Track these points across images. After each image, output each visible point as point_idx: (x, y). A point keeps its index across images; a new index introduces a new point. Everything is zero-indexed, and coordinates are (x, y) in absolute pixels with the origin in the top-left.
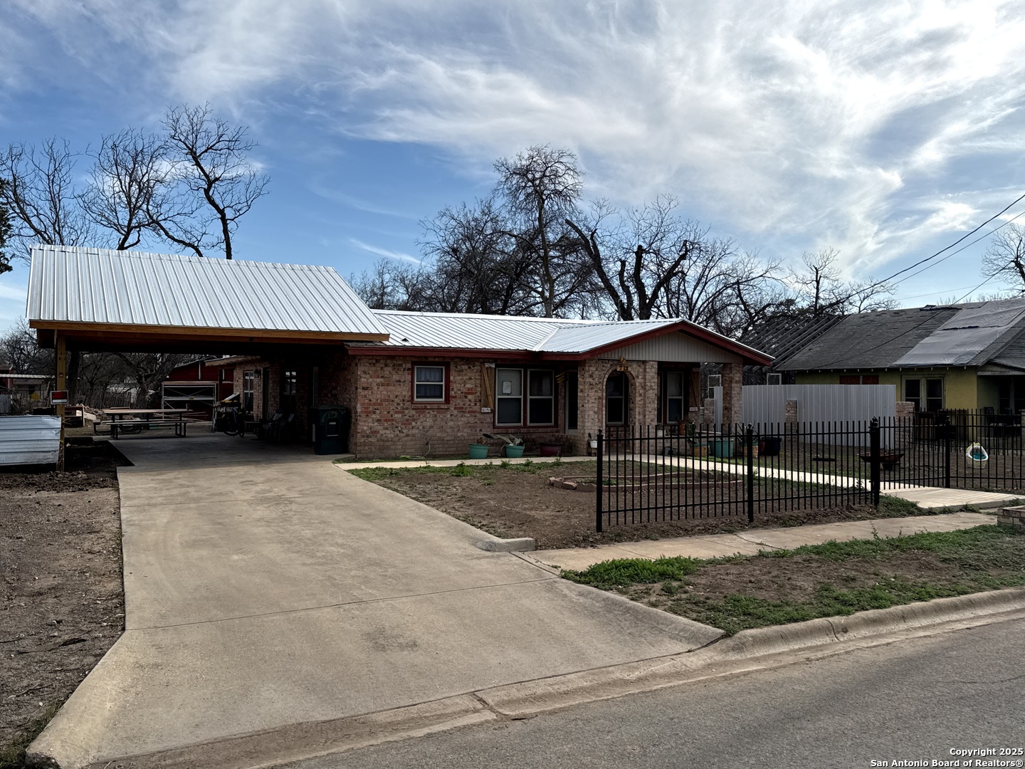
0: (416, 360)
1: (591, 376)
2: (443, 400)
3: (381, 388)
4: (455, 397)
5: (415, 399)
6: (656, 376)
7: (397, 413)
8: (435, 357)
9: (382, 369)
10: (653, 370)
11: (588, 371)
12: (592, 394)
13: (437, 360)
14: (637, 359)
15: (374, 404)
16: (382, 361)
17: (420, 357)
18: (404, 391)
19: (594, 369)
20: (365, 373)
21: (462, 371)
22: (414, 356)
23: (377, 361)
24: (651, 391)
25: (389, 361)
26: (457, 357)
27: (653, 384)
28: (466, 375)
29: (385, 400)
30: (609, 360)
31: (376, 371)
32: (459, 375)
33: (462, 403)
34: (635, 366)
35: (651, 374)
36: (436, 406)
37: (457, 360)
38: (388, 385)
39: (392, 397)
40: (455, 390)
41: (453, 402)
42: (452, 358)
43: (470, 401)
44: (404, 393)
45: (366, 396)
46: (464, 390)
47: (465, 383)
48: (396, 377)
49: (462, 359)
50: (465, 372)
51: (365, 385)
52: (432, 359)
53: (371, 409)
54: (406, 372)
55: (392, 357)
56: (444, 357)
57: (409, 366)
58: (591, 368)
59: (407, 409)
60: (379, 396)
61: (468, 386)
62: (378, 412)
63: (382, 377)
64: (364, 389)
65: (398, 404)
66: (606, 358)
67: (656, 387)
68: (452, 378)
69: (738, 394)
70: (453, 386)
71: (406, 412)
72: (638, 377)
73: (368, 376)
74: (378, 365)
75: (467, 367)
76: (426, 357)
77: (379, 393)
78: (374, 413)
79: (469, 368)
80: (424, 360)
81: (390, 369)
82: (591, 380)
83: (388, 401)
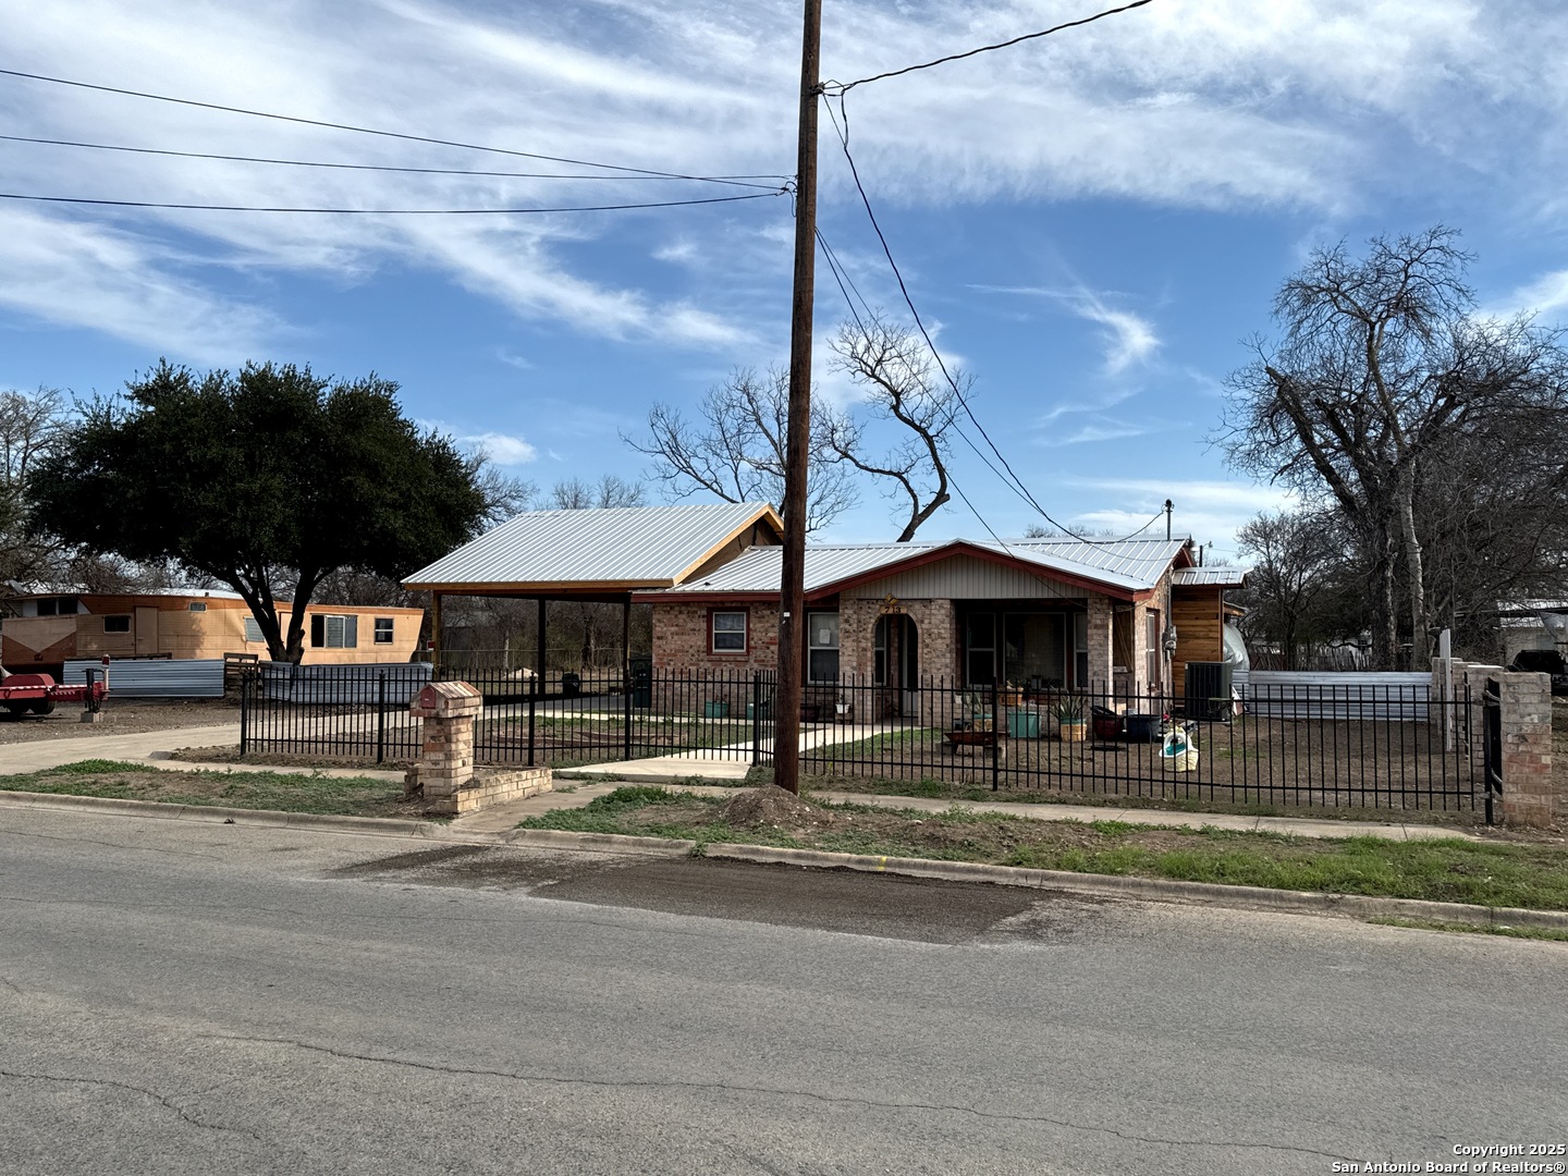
0: (711, 605)
1: (847, 621)
2: (744, 650)
3: (676, 637)
4: (755, 648)
5: (714, 651)
6: (947, 620)
7: (691, 664)
8: (732, 602)
9: (676, 616)
10: (943, 611)
11: (843, 615)
12: (849, 644)
13: (734, 605)
14: (921, 597)
15: (669, 655)
16: (676, 608)
17: (716, 602)
18: (699, 641)
19: (851, 612)
20: (659, 621)
21: (764, 617)
22: (710, 602)
23: (671, 608)
24: (940, 641)
25: (683, 608)
26: (759, 602)
27: (943, 631)
28: (767, 622)
29: (679, 651)
30: (877, 600)
31: (670, 619)
32: (760, 622)
33: (763, 656)
34: (917, 606)
35: (939, 617)
36: (732, 658)
37: (757, 604)
38: (682, 634)
39: (686, 648)
40: (755, 639)
41: (752, 652)
42: (752, 603)
43: (773, 652)
44: (699, 643)
45: (660, 646)
46: (766, 640)
47: (767, 632)
48: (690, 625)
49: (764, 603)
50: (766, 618)
51: (659, 635)
52: (729, 605)
53: (665, 660)
54: (701, 619)
55: (687, 604)
56: (742, 602)
57: (704, 612)
58: (846, 611)
59: (702, 660)
60: (673, 646)
61: (771, 635)
62: (672, 663)
63: (677, 625)
64: (659, 638)
65: (693, 655)
66: (873, 597)
67: (947, 635)
68: (751, 626)
69: (1100, 645)
70: (753, 634)
71: (702, 664)
72: (922, 622)
73: (662, 625)
74: (672, 612)
75: (769, 612)
76: (723, 603)
77: (673, 643)
78: (669, 664)
79: (772, 613)
80: (720, 605)
81: (684, 616)
82: (847, 626)
83: (682, 651)
